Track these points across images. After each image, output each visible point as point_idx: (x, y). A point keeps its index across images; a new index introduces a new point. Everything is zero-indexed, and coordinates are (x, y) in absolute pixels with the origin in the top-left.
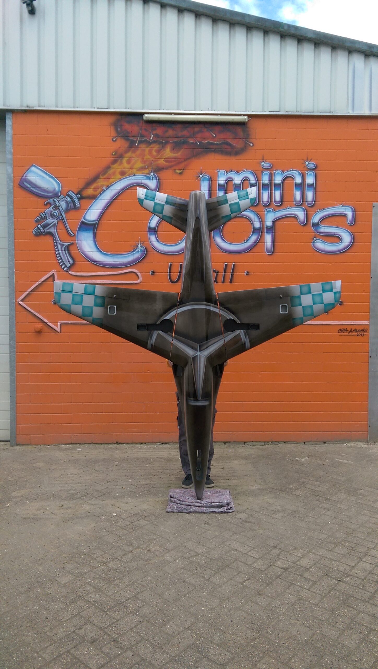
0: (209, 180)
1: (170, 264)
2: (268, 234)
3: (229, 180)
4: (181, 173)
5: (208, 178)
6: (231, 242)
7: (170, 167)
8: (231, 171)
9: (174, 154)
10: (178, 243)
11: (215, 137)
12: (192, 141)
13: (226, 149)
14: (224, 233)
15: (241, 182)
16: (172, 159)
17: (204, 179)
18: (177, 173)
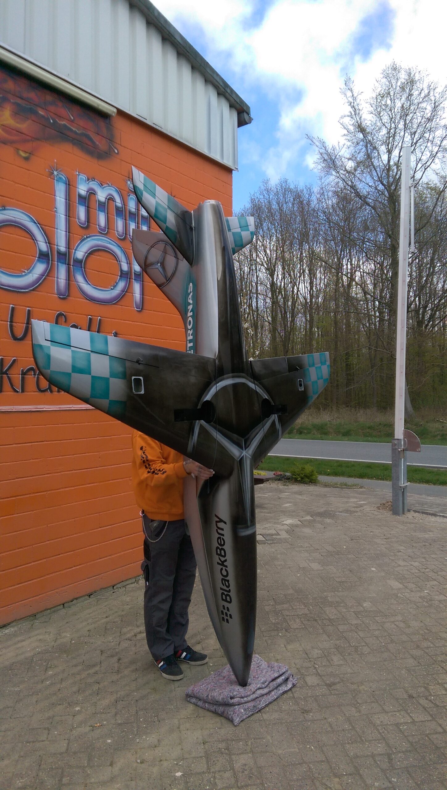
0: (66, 184)
1: (12, 307)
2: (136, 282)
3: (92, 193)
4: (27, 159)
5: (64, 179)
6: (96, 285)
7: (12, 142)
8: (93, 179)
9: (17, 123)
10: (23, 274)
11: (72, 121)
12: (43, 114)
13: (87, 144)
14: (87, 270)
15: (106, 200)
16: (13, 130)
17: (59, 180)
18: (21, 156)
